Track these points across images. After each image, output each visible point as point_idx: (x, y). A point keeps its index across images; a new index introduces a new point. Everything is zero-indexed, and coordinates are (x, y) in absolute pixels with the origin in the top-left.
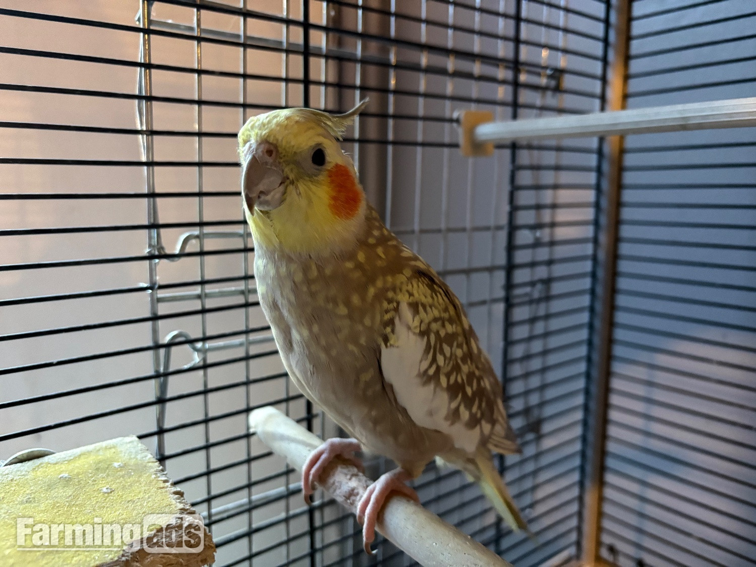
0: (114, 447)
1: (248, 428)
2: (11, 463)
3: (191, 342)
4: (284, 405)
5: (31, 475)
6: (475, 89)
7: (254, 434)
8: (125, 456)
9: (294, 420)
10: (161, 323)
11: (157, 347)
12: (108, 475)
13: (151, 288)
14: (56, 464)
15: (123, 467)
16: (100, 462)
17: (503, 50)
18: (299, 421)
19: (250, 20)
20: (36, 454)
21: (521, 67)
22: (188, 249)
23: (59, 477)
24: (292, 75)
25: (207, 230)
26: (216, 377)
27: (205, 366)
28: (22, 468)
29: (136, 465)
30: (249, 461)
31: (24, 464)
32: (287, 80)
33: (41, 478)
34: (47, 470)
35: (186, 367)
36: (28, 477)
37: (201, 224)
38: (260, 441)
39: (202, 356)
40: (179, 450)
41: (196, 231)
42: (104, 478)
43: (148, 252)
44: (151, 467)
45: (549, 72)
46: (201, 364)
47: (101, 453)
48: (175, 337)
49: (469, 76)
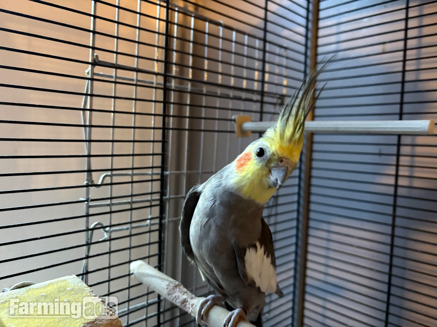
0: (65, 281)
1: (129, 271)
2: (14, 289)
3: (104, 227)
4: (147, 260)
5: (26, 294)
6: (242, 105)
7: (132, 274)
8: (72, 284)
9: (153, 267)
10: (90, 218)
11: (88, 230)
12: (66, 294)
13: (87, 201)
14: (37, 289)
15: (72, 290)
16: (60, 288)
17: (256, 86)
18: (155, 267)
19: (139, 74)
20: (26, 284)
21: (265, 94)
22: (105, 182)
23: (41, 295)
24: (158, 99)
25: (114, 172)
26: (116, 245)
27: (110, 240)
28: (20, 291)
29: (79, 288)
30: (129, 288)
31: (20, 289)
32: (155, 102)
33: (31, 296)
34: (34, 292)
35: (101, 240)
36: (25, 295)
37: (112, 170)
38: (136, 277)
39: (109, 234)
40: (95, 283)
41: (109, 173)
42: (64, 295)
43: (86, 183)
44: (87, 290)
45: (278, 96)
46: (108, 238)
47: (59, 283)
48: (96, 225)
49: (240, 99)
